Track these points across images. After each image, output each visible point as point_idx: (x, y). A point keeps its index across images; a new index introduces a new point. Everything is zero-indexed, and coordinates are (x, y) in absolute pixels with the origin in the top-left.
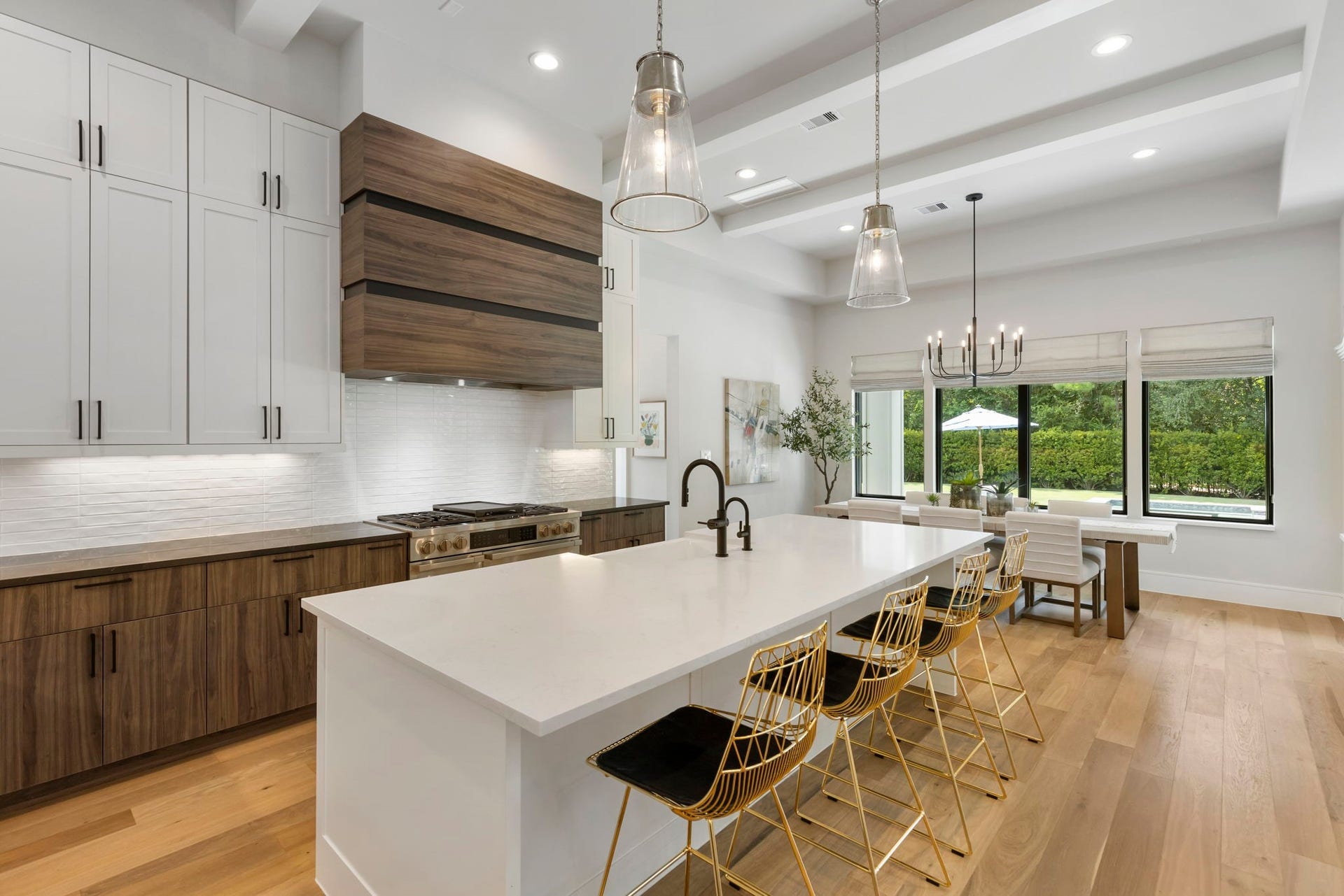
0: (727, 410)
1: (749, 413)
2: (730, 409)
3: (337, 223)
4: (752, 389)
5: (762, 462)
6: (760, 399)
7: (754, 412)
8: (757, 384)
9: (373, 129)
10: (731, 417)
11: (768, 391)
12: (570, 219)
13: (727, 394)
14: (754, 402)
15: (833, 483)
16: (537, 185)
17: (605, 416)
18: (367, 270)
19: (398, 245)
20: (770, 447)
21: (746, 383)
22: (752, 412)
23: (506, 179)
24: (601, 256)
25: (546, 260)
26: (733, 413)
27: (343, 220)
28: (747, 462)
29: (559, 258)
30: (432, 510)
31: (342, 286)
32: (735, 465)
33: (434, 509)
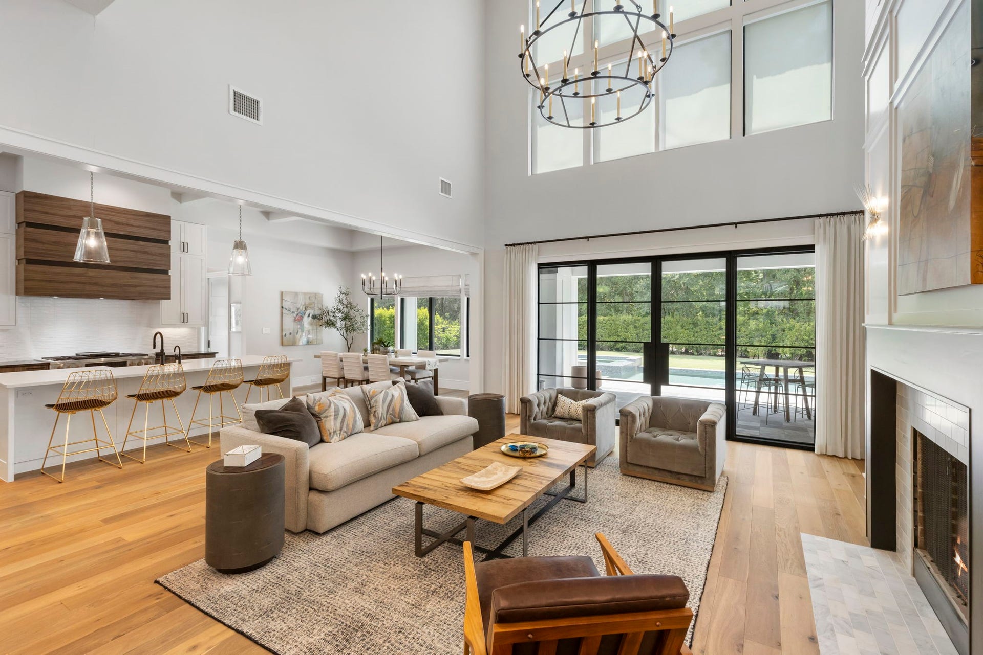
0: (282, 308)
1: (298, 309)
2: (284, 307)
3: (14, 232)
4: (301, 297)
5: (309, 334)
6: (308, 301)
7: (302, 308)
8: (305, 294)
9: (30, 197)
10: (284, 311)
11: (315, 297)
12: (148, 225)
13: (282, 299)
14: (303, 303)
15: (351, 344)
16: (128, 211)
17: (182, 312)
18: (25, 255)
19: (43, 243)
20: (315, 327)
21: (296, 294)
22: (301, 308)
23: (107, 211)
24: (170, 240)
25: (134, 244)
26: (286, 309)
27: (17, 231)
28: (297, 334)
29: (142, 243)
30: (75, 355)
31: (16, 258)
32: (287, 336)
33: (77, 355)
